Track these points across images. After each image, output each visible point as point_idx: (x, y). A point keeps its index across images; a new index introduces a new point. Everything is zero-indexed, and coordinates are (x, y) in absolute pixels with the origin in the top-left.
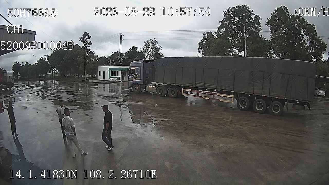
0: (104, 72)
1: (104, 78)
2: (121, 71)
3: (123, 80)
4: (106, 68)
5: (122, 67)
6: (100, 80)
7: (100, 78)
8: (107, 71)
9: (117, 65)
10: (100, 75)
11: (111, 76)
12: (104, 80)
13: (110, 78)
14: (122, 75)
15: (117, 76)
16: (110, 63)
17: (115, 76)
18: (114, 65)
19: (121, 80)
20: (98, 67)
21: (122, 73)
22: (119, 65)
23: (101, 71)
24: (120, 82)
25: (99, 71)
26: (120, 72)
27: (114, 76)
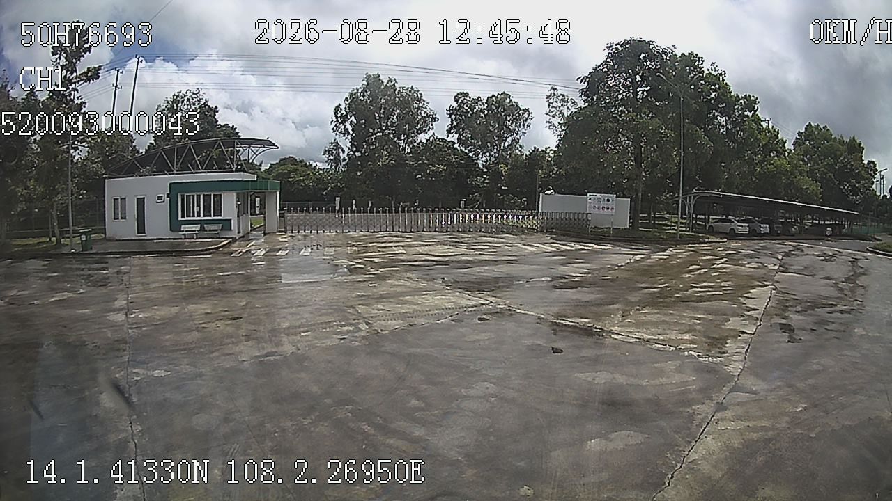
0: (141, 202)
1: (141, 229)
2: (234, 195)
4: (156, 185)
6: (121, 238)
7: (121, 228)
8: (160, 198)
9: (209, 168)
10: (120, 214)
11: (180, 219)
12: (142, 236)
13: (175, 225)
14: (237, 209)
15: (213, 218)
16: (173, 166)
17: (202, 218)
18: (197, 170)
20: (106, 181)
21: (237, 203)
23: (123, 199)
25: (116, 200)
26: (230, 200)
27: (199, 215)
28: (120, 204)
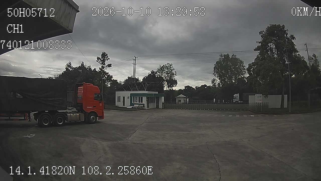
0: (124, 98)
1: (124, 105)
2: (146, 97)
3: (147, 108)
4: (127, 94)
5: (146, 92)
6: (119, 106)
7: (119, 104)
8: (128, 97)
9: (140, 90)
10: (119, 100)
11: (133, 103)
12: (124, 106)
14: (147, 101)
15: (141, 103)
16: (131, 88)
17: (138, 103)
18: (137, 90)
19: (146, 108)
20: (116, 92)
21: (147, 100)
22: (144, 90)
23: (120, 97)
24: (146, 109)
25: (118, 97)
26: (144, 99)
28: (119, 98)
